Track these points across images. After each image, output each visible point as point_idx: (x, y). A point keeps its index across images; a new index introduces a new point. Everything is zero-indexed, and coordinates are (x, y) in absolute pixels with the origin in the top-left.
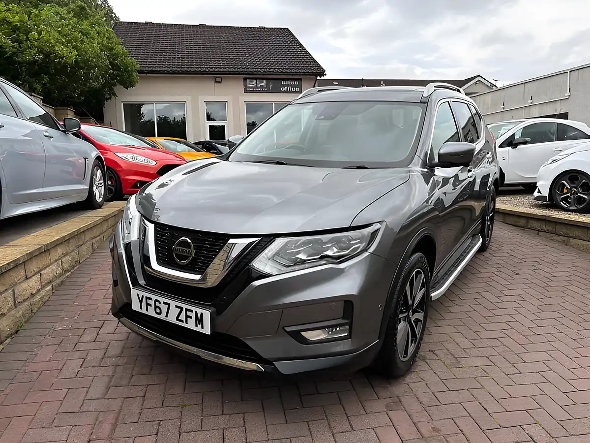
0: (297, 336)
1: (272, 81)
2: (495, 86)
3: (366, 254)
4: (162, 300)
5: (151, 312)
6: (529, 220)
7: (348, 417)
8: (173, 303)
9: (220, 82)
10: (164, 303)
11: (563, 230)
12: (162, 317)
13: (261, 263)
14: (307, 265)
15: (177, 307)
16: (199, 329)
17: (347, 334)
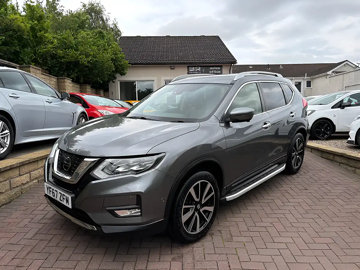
0: (112, 212)
1: (204, 67)
2: (358, 67)
3: (153, 170)
4: (55, 189)
5: (51, 196)
6: (335, 156)
7: (147, 262)
8: (59, 191)
9: (174, 69)
10: (56, 191)
12: (55, 198)
13: (98, 173)
14: (120, 174)
15: (60, 193)
16: (67, 205)
17: (140, 214)
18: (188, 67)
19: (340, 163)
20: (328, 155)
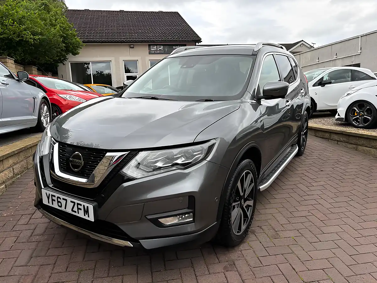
0: (156, 222)
1: (167, 46)
2: (313, 47)
3: (205, 162)
4: (62, 197)
5: (55, 206)
6: (332, 133)
7: (196, 277)
8: (69, 199)
9: (133, 48)
10: (63, 199)
11: (353, 140)
12: (63, 209)
15: (71, 202)
16: (86, 217)
17: (192, 219)
18: (149, 45)
19: (338, 141)
20: (323, 134)
